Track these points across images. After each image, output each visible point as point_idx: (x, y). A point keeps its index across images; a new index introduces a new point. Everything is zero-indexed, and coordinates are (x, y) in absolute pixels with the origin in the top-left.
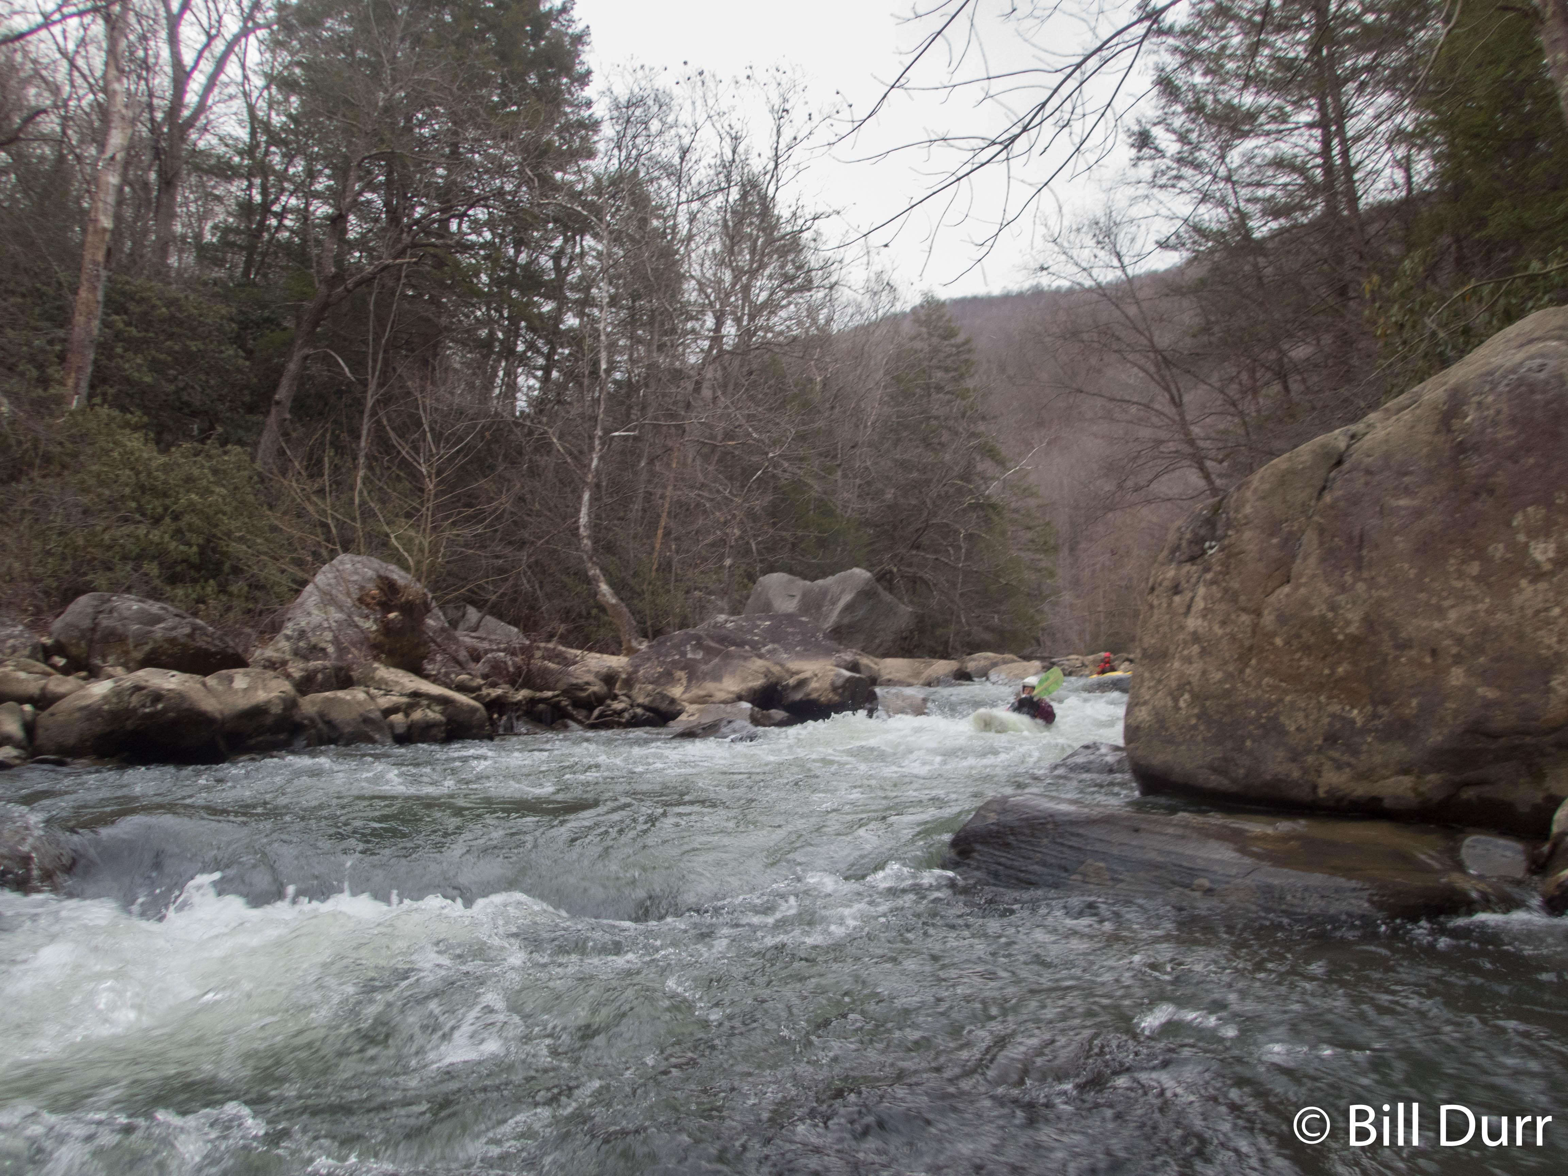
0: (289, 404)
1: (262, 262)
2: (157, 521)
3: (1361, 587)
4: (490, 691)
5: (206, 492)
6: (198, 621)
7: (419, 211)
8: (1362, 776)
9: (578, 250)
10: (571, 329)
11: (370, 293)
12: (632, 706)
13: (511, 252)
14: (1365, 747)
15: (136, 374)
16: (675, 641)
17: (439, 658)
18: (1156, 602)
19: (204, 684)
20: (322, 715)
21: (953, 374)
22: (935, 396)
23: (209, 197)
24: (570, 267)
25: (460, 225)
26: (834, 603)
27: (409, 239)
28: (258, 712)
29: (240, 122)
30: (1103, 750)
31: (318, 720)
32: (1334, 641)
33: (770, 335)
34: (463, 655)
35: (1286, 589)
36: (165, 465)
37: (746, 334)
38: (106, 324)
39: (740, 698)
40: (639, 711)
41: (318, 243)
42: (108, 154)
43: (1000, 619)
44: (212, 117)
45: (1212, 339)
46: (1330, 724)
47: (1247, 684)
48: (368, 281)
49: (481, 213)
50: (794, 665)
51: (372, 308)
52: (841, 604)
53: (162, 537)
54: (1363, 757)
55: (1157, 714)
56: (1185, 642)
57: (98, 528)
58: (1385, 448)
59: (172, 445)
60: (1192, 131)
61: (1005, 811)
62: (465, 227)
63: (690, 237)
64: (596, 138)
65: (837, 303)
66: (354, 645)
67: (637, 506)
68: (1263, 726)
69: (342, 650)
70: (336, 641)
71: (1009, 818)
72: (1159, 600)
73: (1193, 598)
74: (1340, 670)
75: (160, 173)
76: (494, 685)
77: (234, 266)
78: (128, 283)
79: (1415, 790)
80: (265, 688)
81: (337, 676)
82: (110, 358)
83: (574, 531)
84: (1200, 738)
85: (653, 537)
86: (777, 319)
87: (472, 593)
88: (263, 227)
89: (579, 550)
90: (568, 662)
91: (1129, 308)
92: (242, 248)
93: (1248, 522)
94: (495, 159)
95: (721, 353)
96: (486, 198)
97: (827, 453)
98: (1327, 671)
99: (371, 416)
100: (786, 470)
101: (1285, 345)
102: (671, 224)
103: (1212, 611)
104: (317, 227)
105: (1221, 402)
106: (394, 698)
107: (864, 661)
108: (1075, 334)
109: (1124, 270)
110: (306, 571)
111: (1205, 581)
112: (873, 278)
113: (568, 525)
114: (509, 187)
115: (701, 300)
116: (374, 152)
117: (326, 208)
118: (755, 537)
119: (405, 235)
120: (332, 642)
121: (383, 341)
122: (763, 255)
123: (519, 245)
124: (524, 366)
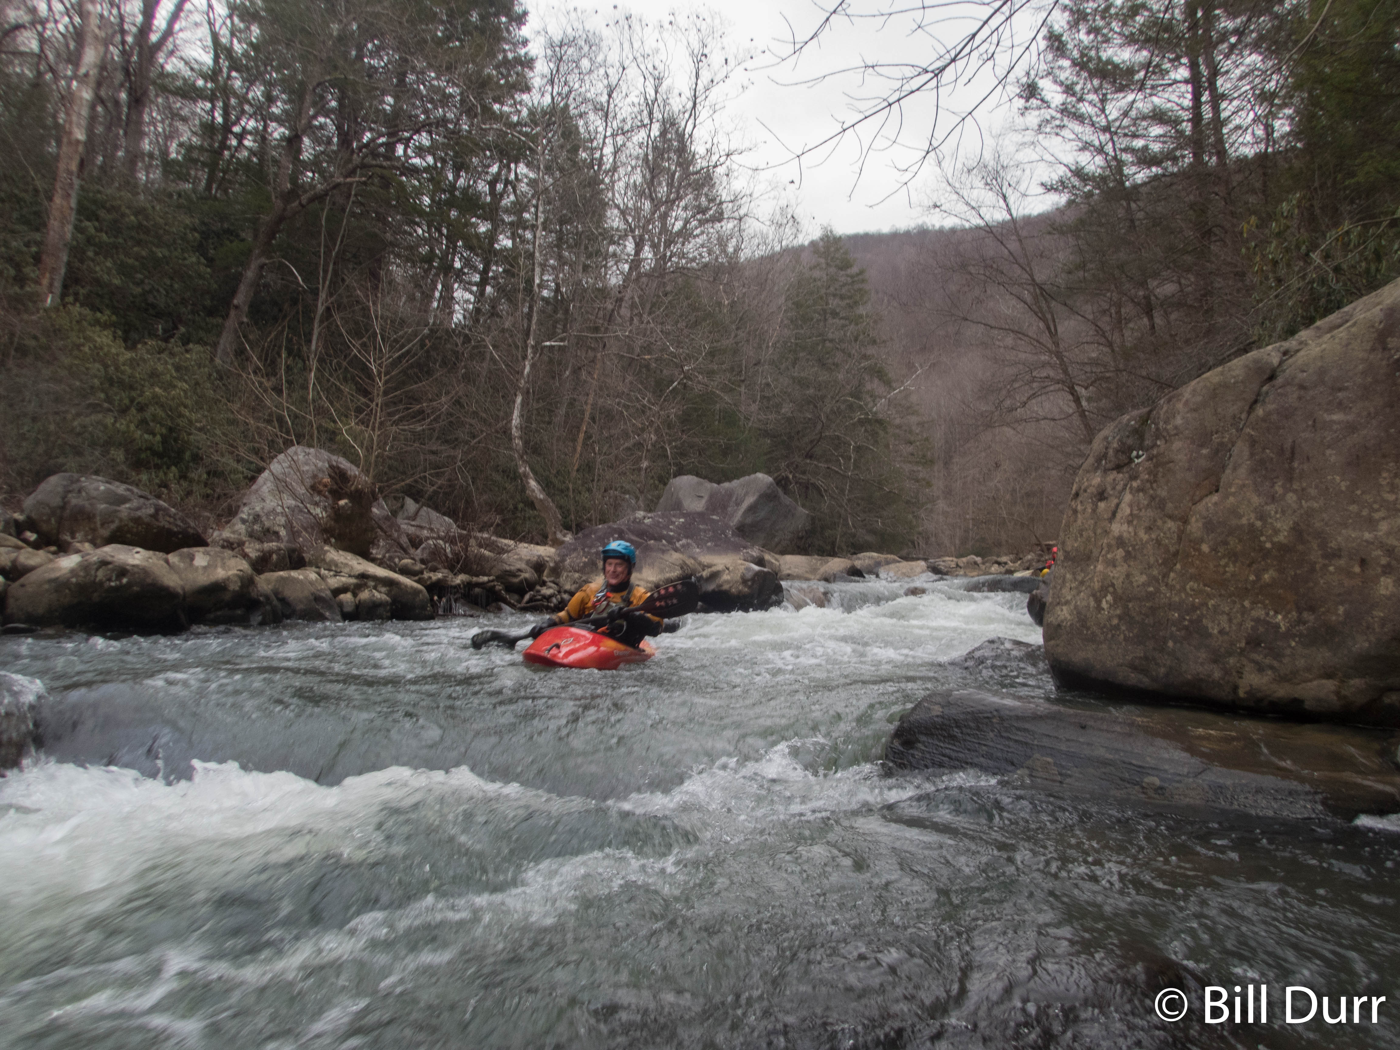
0: (246, 309)
1: (223, 178)
2: (124, 411)
3: (1291, 498)
4: (431, 574)
5: (169, 386)
6: (161, 503)
7: (368, 136)
8: (1283, 679)
9: (512, 176)
10: (505, 249)
11: (323, 210)
12: (559, 592)
13: (451, 177)
14: (1288, 652)
15: (106, 277)
16: (600, 534)
17: (382, 543)
18: (1079, 508)
19: (167, 562)
20: (276, 593)
21: (847, 301)
22: (830, 321)
23: (175, 115)
24: (504, 192)
25: (405, 151)
26: (738, 504)
27: (359, 160)
28: (217, 588)
29: (204, 48)
30: (1008, 645)
31: (273, 597)
32: (1262, 549)
33: (684, 261)
34: (404, 540)
35: (1215, 498)
36: (132, 360)
37: (662, 259)
38: (78, 229)
41: (275, 162)
42: (83, 71)
43: (883, 523)
44: (178, 42)
45: (1087, 275)
46: (1252, 628)
47: (1171, 588)
48: (319, 198)
49: (424, 139)
50: (706, 559)
51: (323, 223)
52: (745, 505)
53: (128, 426)
54: (1286, 660)
55: (1079, 613)
56: (1110, 546)
57: (69, 416)
58: (1319, 364)
59: (139, 342)
60: (1076, 83)
61: (949, 704)
62: (409, 152)
63: (614, 169)
64: (532, 75)
65: (745, 234)
66: (306, 528)
67: (562, 411)
68: (1186, 628)
69: (293, 534)
70: (289, 526)
71: (953, 711)
72: (1084, 506)
73: (1118, 505)
74: (1266, 576)
75: (131, 92)
76: (434, 570)
77: (197, 180)
78: (99, 192)
79: (1337, 693)
80: (224, 566)
81: (290, 557)
82: (82, 261)
83: (506, 432)
84: (1121, 637)
85: (574, 440)
86: (690, 246)
87: (410, 486)
88: (224, 145)
89: (511, 449)
90: (502, 551)
91: (1013, 245)
92: (204, 164)
93: (1178, 432)
94: (438, 90)
95: (639, 276)
96: (430, 125)
97: (732, 369)
98: (1252, 578)
99: (321, 322)
100: (699, 382)
101: (1152, 283)
102: (597, 155)
103: (1138, 517)
104: (275, 148)
105: (1091, 333)
106: (343, 580)
107: (767, 557)
108: (964, 266)
109: (1009, 210)
110: (262, 459)
111: (1131, 488)
112: (778, 211)
113: (500, 425)
114: (450, 115)
115: (623, 226)
116: (328, 78)
117: (283, 130)
118: (670, 442)
119: (355, 156)
120: (284, 526)
121: (334, 253)
122: (680, 187)
123: (459, 170)
124: (461, 282)
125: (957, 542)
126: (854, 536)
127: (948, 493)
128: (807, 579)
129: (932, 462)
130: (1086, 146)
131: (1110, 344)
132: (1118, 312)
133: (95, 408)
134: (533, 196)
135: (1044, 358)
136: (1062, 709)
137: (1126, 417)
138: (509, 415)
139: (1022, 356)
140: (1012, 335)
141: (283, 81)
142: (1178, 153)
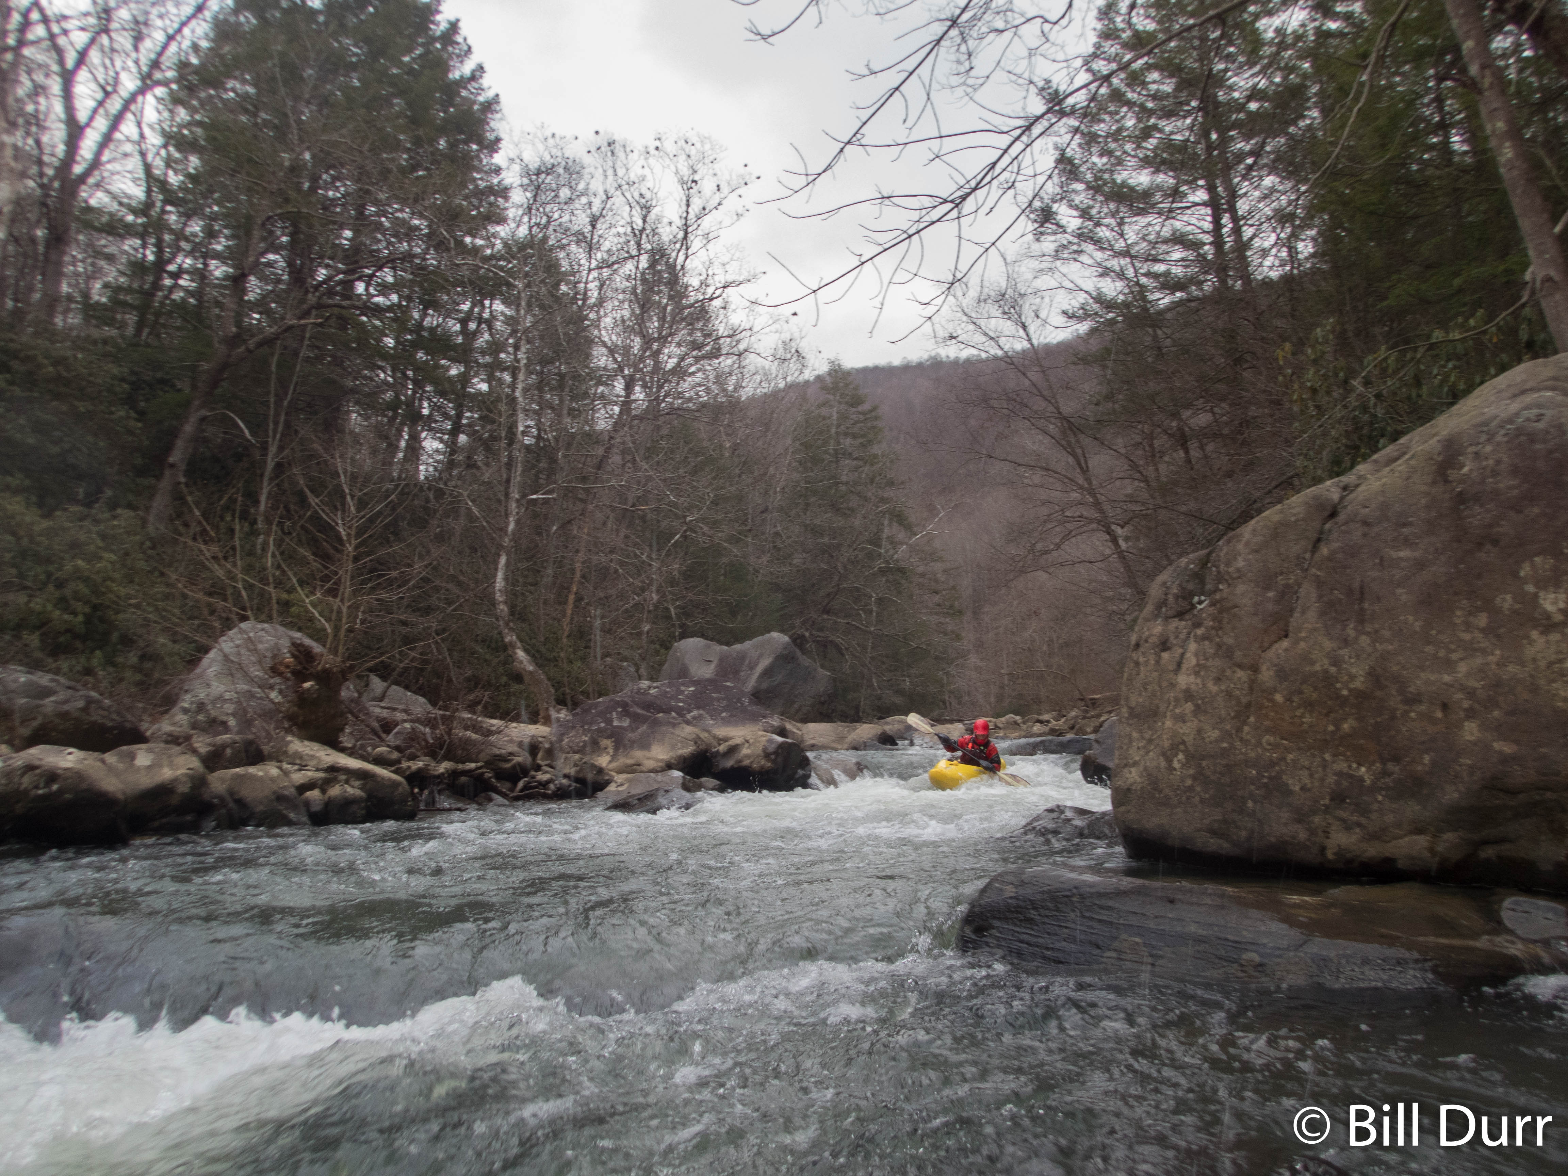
0: (183, 467)
1: (156, 322)
2: (39, 588)
3: (1364, 640)
4: (411, 763)
5: (94, 558)
6: (92, 693)
7: (322, 274)
8: (1372, 837)
9: (487, 314)
10: (480, 393)
11: (272, 354)
12: (557, 777)
13: (416, 315)
14: (1375, 806)
16: (601, 708)
17: (351, 729)
18: (1141, 659)
19: (103, 761)
20: (231, 793)
21: (860, 440)
22: (843, 462)
23: (98, 254)
24: (478, 331)
25: (367, 290)
26: (752, 668)
27: (315, 299)
28: (163, 791)
29: (135, 180)
30: (1070, 814)
31: (229, 799)
32: (1338, 696)
33: (679, 401)
34: (375, 724)
35: (1285, 644)
36: (49, 529)
37: (655, 400)
39: (669, 766)
40: (565, 782)
41: (218, 304)
43: (911, 683)
44: (106, 174)
45: (1117, 406)
46: (1335, 783)
47: (1245, 742)
48: (269, 342)
49: (388, 276)
50: (722, 731)
51: (273, 368)
52: (759, 669)
53: (44, 606)
54: (1374, 816)
55: (1149, 775)
56: (1177, 700)
58: (1381, 499)
59: (56, 508)
60: (1092, 207)
61: (1023, 884)
62: (371, 290)
63: (601, 302)
64: (506, 205)
65: (745, 371)
66: (260, 716)
67: (550, 571)
68: (1265, 786)
69: (246, 723)
70: (241, 714)
71: (1027, 892)
72: (1146, 658)
73: (1182, 655)
74: (1345, 726)
75: (49, 231)
76: (413, 757)
77: (124, 325)
79: (1431, 850)
80: (171, 765)
81: (246, 751)
83: (488, 596)
84: (1197, 799)
85: (564, 602)
86: (686, 385)
87: (380, 663)
88: (156, 286)
89: (494, 615)
90: (490, 733)
91: (1034, 375)
92: (133, 307)
93: (1240, 575)
94: (402, 222)
95: (633, 418)
96: (393, 261)
97: (737, 519)
98: (1331, 728)
99: (271, 479)
100: (704, 534)
101: (1186, 414)
102: (582, 290)
103: (1204, 667)
104: (216, 287)
105: (1126, 467)
106: (310, 774)
107: (789, 726)
108: (985, 400)
109: (1029, 340)
110: (209, 637)
111: (1196, 636)
112: (781, 346)
113: (481, 589)
114: (417, 250)
115: (612, 365)
116: (279, 211)
117: (225, 268)
118: (674, 601)
119: (310, 296)
120: (233, 715)
121: (285, 403)
122: (673, 322)
123: (426, 308)
124: (430, 430)
125: (993, 699)
126: (879, 698)
127: (980, 645)
128: (836, 749)
129: (960, 612)
130: (1106, 272)
131: (1146, 480)
132: (1151, 445)
134: (511, 335)
135: (1076, 496)
136: (1146, 882)
137: (1184, 560)
138: (491, 577)
139: (1054, 495)
140: (1041, 472)
141: (226, 216)
142: (1201, 278)
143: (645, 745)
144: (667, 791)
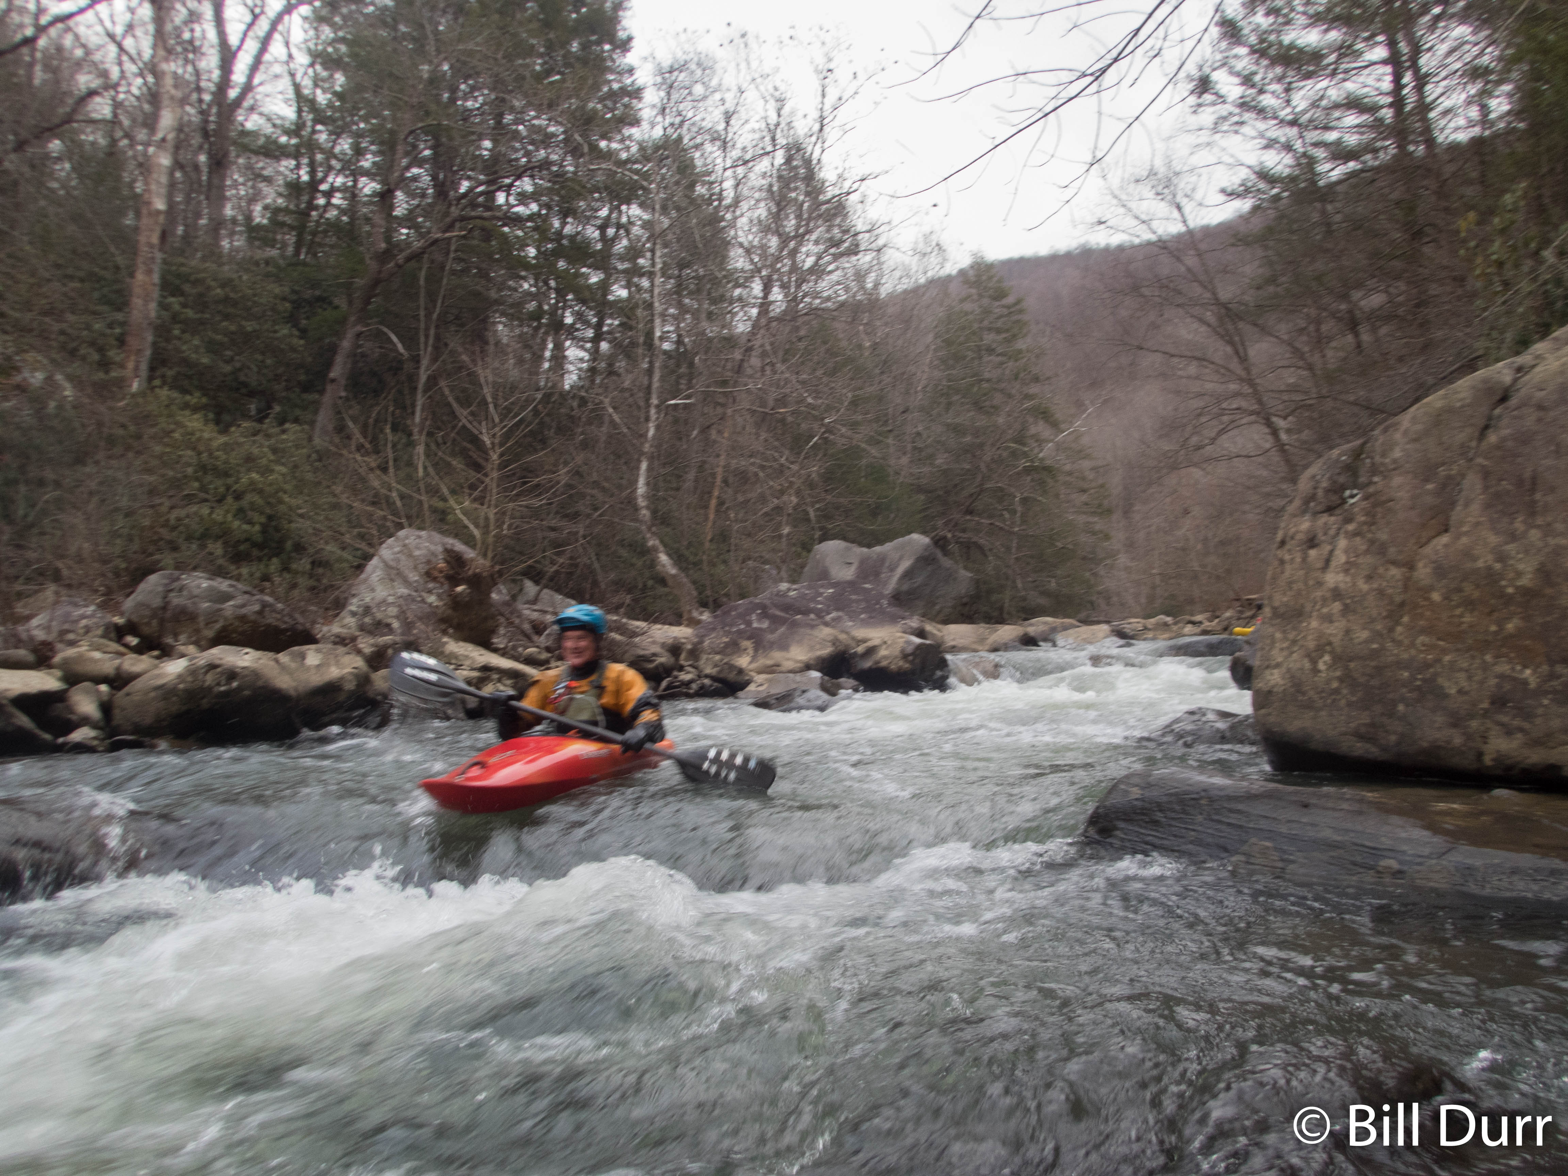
0: (343, 382)
1: (313, 241)
2: (220, 500)
3: (1534, 534)
5: (266, 471)
6: (267, 598)
7: (465, 186)
8: (1536, 742)
9: (624, 219)
10: (619, 301)
11: (420, 269)
12: (699, 677)
13: (556, 224)
14: (1540, 711)
15: (194, 356)
16: (740, 610)
17: (503, 631)
18: (1287, 557)
19: (277, 661)
21: (1004, 335)
22: (986, 359)
23: (259, 177)
24: (616, 237)
25: (506, 199)
26: (892, 569)
27: (458, 212)
28: (331, 689)
29: (286, 101)
30: (1211, 716)
32: (1502, 594)
33: (818, 301)
34: (526, 627)
35: (1445, 539)
36: (226, 444)
37: (793, 301)
38: (163, 306)
39: (808, 667)
40: (707, 681)
41: (368, 220)
42: (159, 135)
43: (1057, 584)
44: (258, 97)
45: (1279, 290)
46: (1497, 685)
47: (1399, 643)
48: (417, 256)
49: (526, 185)
50: (860, 633)
51: (422, 282)
52: (900, 571)
53: (225, 516)
54: (1538, 721)
55: (1293, 677)
56: (1324, 599)
57: (164, 509)
58: (1560, 380)
59: (231, 425)
60: (1256, 73)
61: (1149, 786)
62: (512, 200)
63: (736, 202)
64: (640, 106)
65: (885, 266)
66: (420, 619)
67: (691, 475)
68: (1419, 688)
69: (408, 626)
70: (402, 616)
71: (1155, 793)
72: (1292, 555)
73: (1331, 552)
74: (1510, 626)
75: (211, 156)
77: (284, 245)
78: (182, 265)
80: (338, 664)
82: (168, 340)
83: (631, 501)
84: (1343, 702)
85: (706, 507)
86: (824, 284)
87: (530, 567)
88: (311, 206)
89: (636, 520)
90: (634, 634)
91: (1191, 261)
92: (292, 228)
93: (1397, 467)
94: (539, 129)
95: (771, 320)
96: (532, 168)
97: (877, 420)
98: (1494, 628)
99: (425, 391)
100: (842, 436)
101: (1356, 295)
102: (717, 190)
103: (1355, 564)
104: (365, 204)
105: (1289, 355)
106: (466, 672)
107: (929, 627)
108: (1135, 289)
109: (1184, 222)
110: (371, 545)
111: (1346, 532)
112: (921, 240)
113: (624, 494)
114: (554, 157)
115: (748, 267)
116: (420, 125)
117: (374, 185)
118: (813, 504)
119: (453, 209)
120: (397, 617)
121: (435, 316)
122: (809, 219)
123: (566, 216)
124: (573, 339)
125: (1143, 600)
126: (1024, 599)
127: (1130, 545)
128: (976, 651)
129: (1109, 511)
130: (1270, 144)
131: (1310, 367)
132: (1318, 330)
133: (189, 499)
134: (648, 240)
135: (1233, 387)
136: (1280, 786)
137: (1335, 452)
138: (634, 482)
139: (1209, 386)
140: (1195, 363)
141: (372, 131)
142: (1379, 144)
143: (784, 647)
144: (804, 692)
